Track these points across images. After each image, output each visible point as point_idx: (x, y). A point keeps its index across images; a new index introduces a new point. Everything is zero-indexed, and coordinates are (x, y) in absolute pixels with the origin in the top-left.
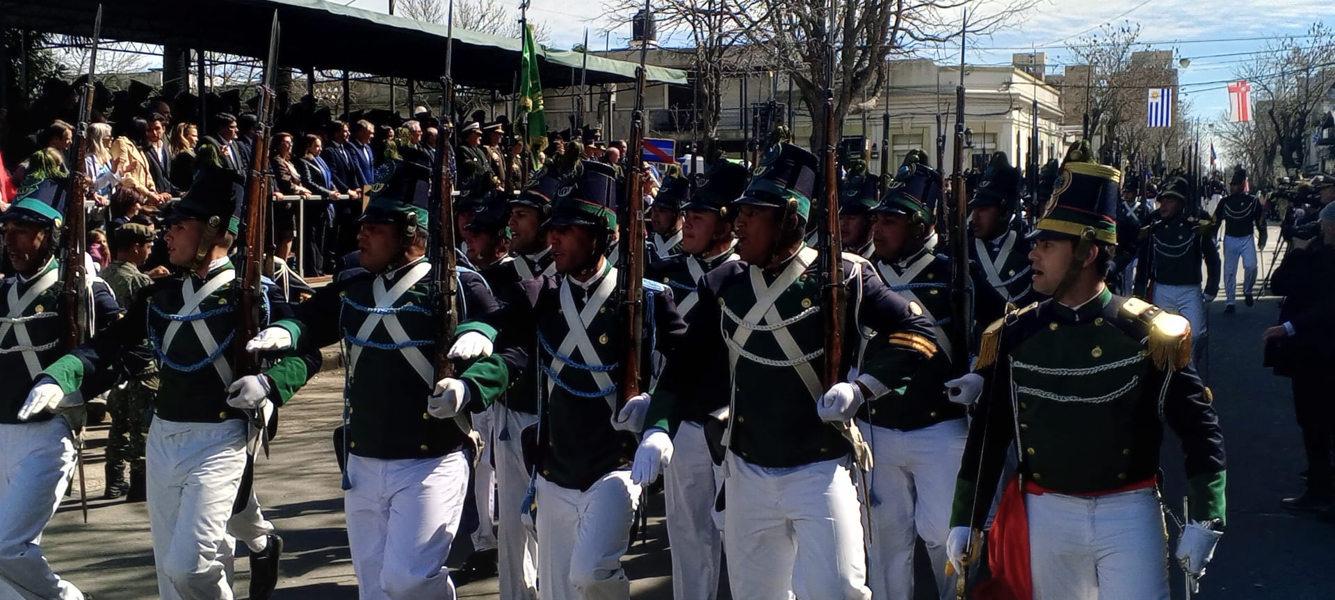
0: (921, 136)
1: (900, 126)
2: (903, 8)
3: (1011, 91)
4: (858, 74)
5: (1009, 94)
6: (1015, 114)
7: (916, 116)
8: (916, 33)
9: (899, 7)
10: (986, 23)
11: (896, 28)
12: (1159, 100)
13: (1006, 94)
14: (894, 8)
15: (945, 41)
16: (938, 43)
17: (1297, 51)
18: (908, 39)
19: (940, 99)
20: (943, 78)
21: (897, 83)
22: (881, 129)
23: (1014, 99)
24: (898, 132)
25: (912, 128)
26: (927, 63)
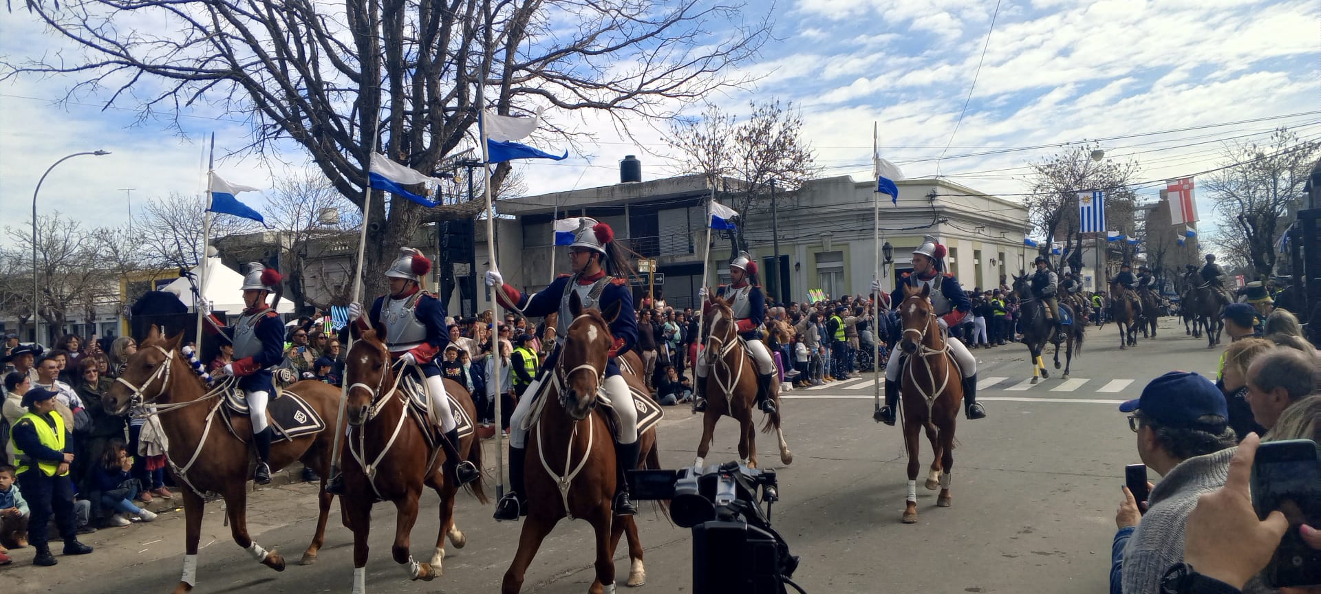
0: (841, 253)
1: (820, 244)
5: (933, 207)
6: (942, 228)
12: (1091, 204)
19: (858, 215)
20: (861, 195)
21: (817, 202)
22: (803, 248)
23: (939, 212)
24: (819, 250)
25: (832, 246)
26: (845, 180)
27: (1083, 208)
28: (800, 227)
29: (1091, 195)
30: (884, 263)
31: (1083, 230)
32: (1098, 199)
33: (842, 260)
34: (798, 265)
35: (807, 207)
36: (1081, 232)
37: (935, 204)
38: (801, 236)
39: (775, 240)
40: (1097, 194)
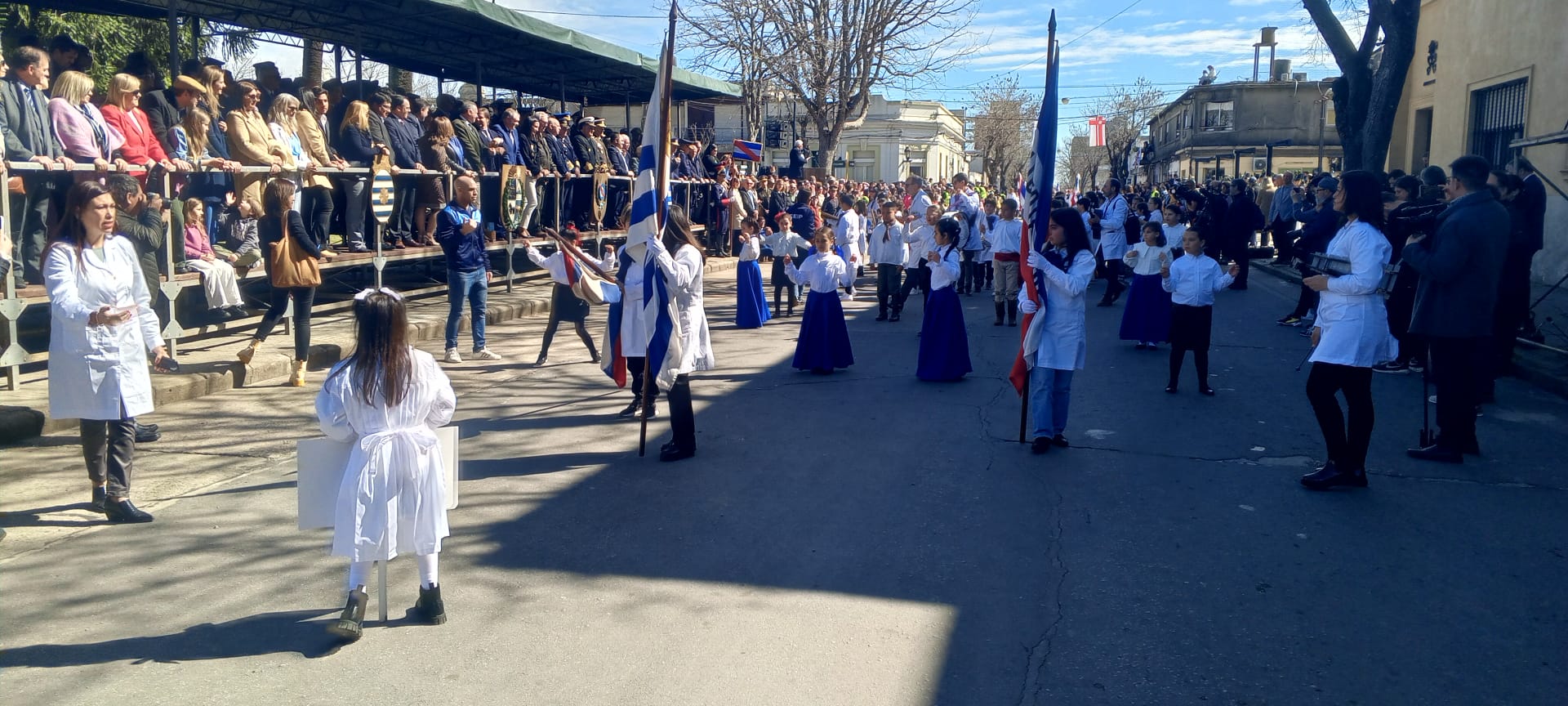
0: (874, 152)
2: (885, 49)
3: (939, 120)
4: (851, 98)
5: (936, 123)
6: (940, 137)
7: (870, 137)
8: (893, 71)
9: (882, 48)
10: (943, 62)
11: (879, 65)
13: (934, 122)
14: (877, 49)
15: (912, 76)
16: (907, 78)
17: (1127, 97)
18: (887, 74)
19: (888, 125)
20: (891, 110)
22: (844, 147)
23: (940, 127)
24: (856, 149)
25: (867, 146)
33: (873, 158)
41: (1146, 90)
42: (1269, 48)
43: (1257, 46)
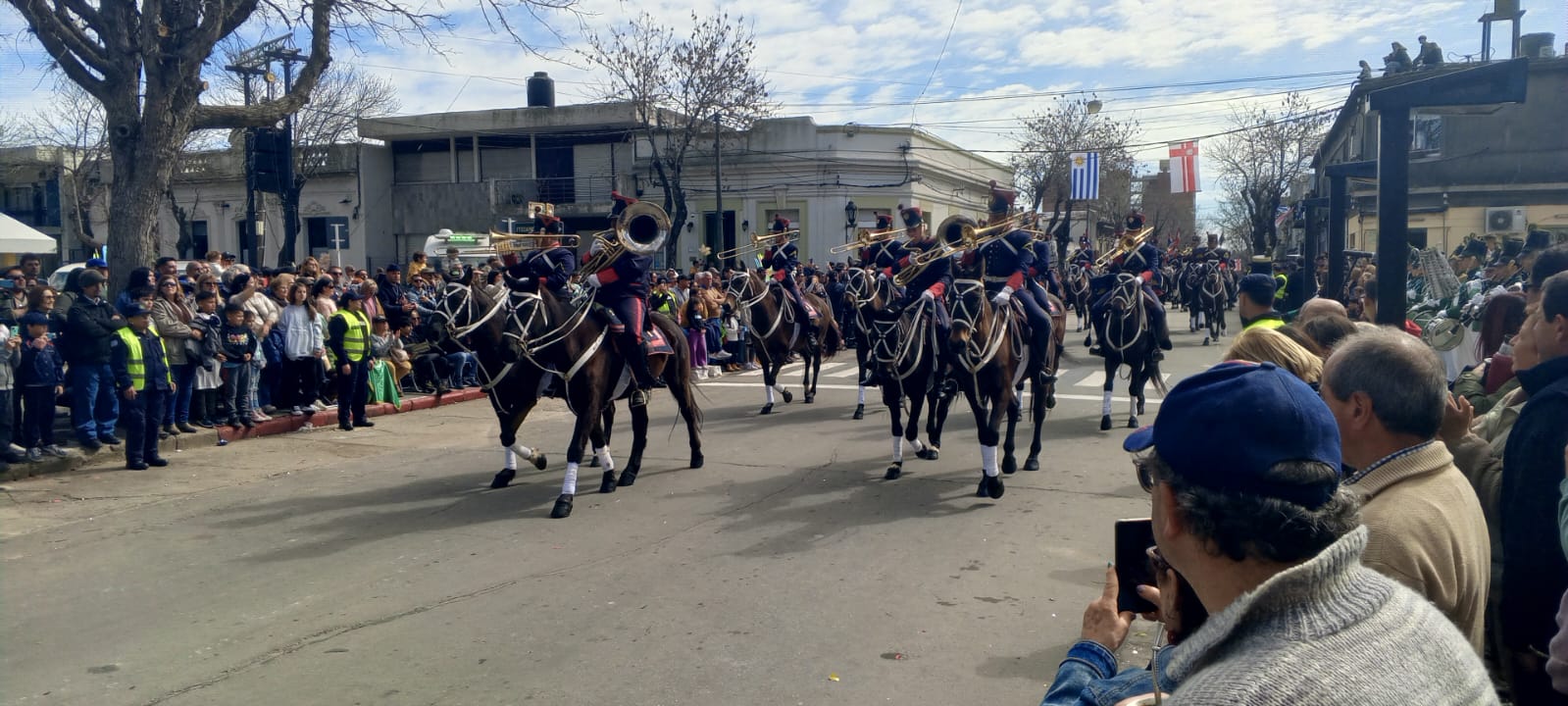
0: (797, 211)
1: (773, 200)
5: (906, 162)
6: (916, 187)
7: (791, 188)
12: (1085, 168)
13: (900, 162)
19: (819, 166)
20: (823, 141)
21: (770, 147)
22: (752, 203)
23: (912, 168)
24: (772, 207)
25: (787, 202)
26: (804, 122)
27: (1075, 171)
28: (749, 177)
29: (1085, 155)
30: (847, 227)
31: (1074, 196)
32: (1092, 161)
33: (798, 221)
34: (746, 223)
35: (759, 153)
36: (1072, 198)
37: (908, 158)
38: (749, 187)
39: (718, 192)
40: (1092, 155)
41: (1301, 111)
42: (1509, 23)
43: (1486, 20)
